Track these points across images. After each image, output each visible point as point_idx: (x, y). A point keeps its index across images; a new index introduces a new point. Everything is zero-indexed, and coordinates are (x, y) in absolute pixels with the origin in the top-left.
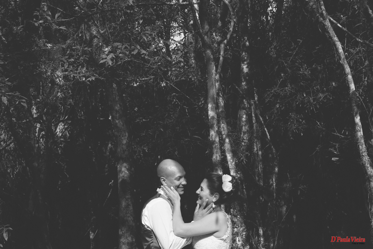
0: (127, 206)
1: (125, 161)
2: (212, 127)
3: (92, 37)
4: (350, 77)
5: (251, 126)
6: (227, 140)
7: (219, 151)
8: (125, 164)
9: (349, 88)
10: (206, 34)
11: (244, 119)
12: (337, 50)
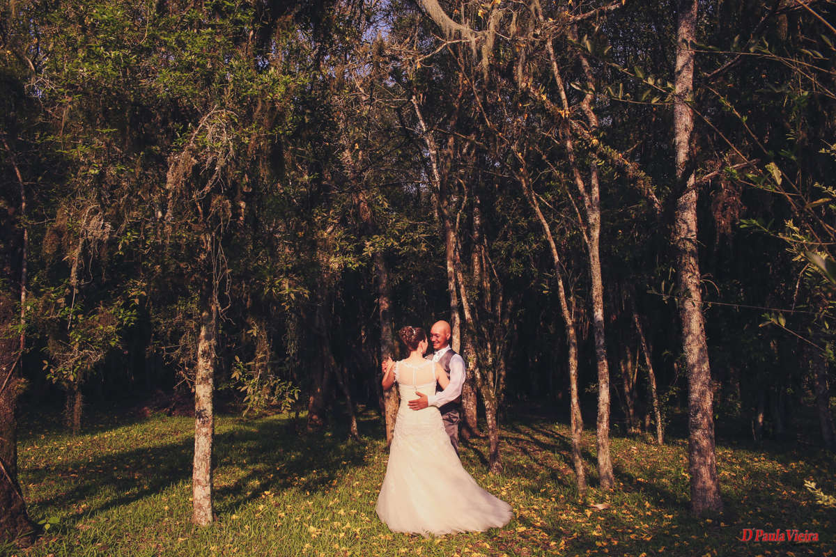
0: (388, 330)
1: (385, 296)
2: (451, 279)
3: (360, 202)
4: (555, 250)
5: (481, 266)
6: (462, 286)
7: (456, 298)
8: (385, 298)
9: (553, 259)
10: (445, 208)
11: (476, 260)
12: (545, 229)
